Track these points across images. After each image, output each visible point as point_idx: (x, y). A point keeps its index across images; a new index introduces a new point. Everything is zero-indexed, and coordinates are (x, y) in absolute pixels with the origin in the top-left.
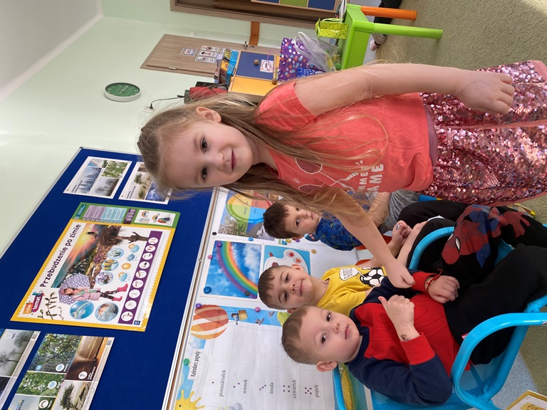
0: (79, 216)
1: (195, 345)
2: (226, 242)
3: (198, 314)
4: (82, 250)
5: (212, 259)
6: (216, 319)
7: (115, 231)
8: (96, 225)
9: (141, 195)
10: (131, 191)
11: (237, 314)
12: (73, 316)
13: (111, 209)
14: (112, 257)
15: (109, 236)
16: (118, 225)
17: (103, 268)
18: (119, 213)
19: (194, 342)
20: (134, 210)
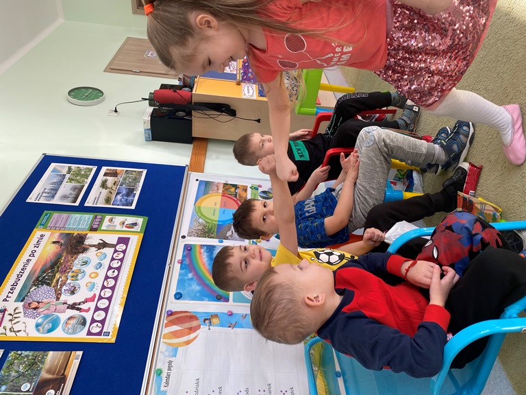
0: (43, 225)
1: (167, 354)
2: (195, 245)
3: (169, 322)
4: (47, 260)
5: (181, 263)
6: (188, 325)
7: (81, 239)
8: (61, 234)
9: (108, 201)
10: (96, 197)
11: (209, 319)
12: (38, 330)
13: (76, 216)
14: (79, 266)
15: (75, 245)
16: (84, 233)
17: (69, 278)
18: (85, 221)
19: (166, 350)
20: (100, 217)
